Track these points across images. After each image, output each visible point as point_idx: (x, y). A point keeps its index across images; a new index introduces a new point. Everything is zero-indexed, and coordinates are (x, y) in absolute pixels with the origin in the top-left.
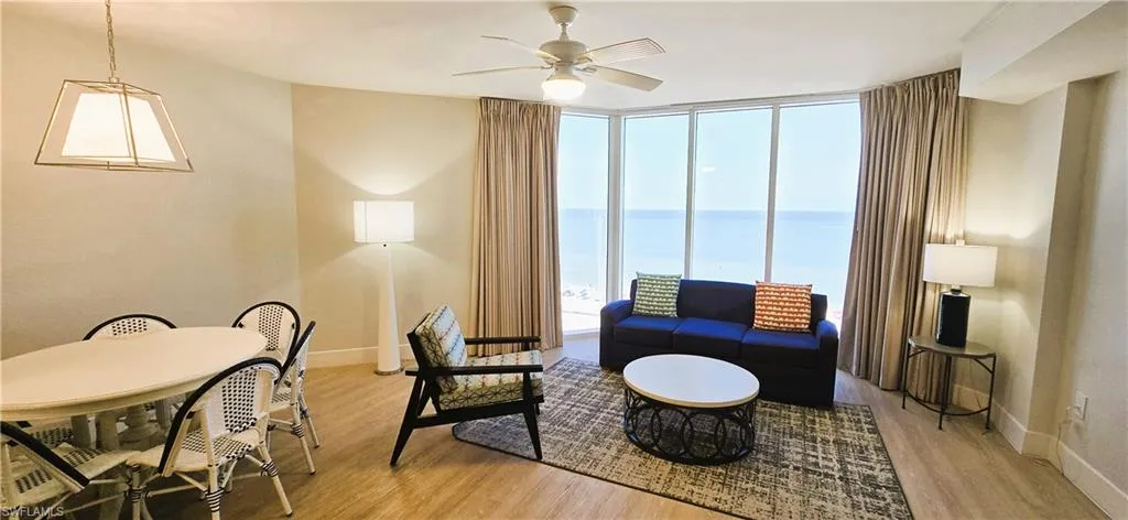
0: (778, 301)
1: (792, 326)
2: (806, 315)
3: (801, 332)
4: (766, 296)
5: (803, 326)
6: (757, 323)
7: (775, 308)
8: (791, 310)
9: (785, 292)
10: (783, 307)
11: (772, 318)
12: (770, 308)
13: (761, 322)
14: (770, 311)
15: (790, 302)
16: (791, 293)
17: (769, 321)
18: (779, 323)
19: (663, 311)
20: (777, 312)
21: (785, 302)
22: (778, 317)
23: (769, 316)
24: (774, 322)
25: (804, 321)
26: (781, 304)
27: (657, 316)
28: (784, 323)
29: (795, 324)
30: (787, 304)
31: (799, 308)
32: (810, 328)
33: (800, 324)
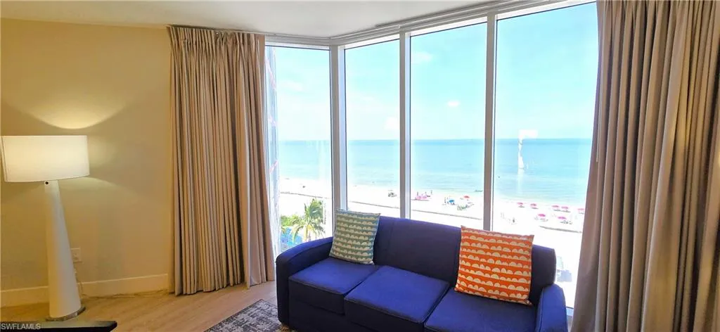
0: (487, 258)
1: (504, 294)
2: (522, 281)
3: (517, 305)
4: (472, 248)
5: (519, 296)
6: (460, 285)
7: (482, 267)
8: (504, 271)
9: (497, 245)
10: (492, 266)
11: (477, 281)
12: (475, 266)
13: (463, 284)
14: (476, 270)
15: (503, 260)
16: (503, 246)
17: (474, 284)
18: (487, 288)
19: (357, 257)
20: (485, 272)
21: (495, 259)
22: (486, 280)
23: (474, 276)
24: (480, 285)
25: (520, 289)
26: (491, 261)
27: (352, 262)
28: (494, 289)
29: (509, 292)
30: (498, 262)
31: (514, 269)
32: (530, 299)
33: (516, 292)
